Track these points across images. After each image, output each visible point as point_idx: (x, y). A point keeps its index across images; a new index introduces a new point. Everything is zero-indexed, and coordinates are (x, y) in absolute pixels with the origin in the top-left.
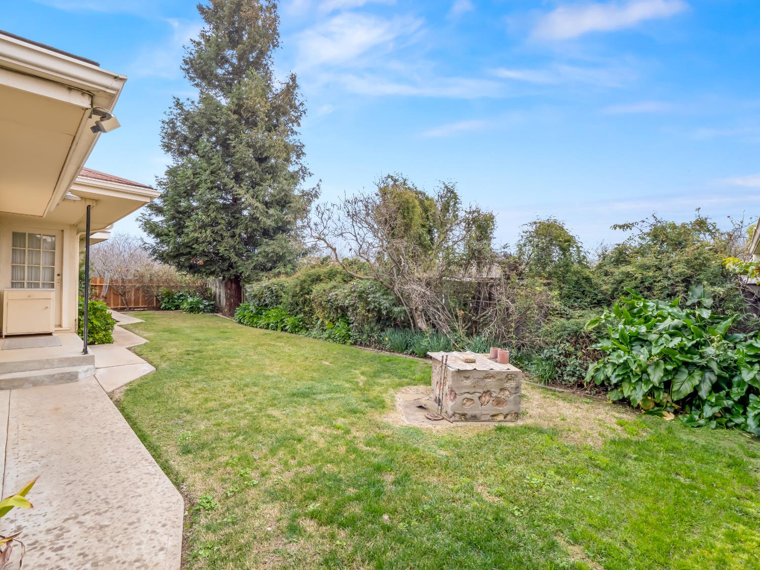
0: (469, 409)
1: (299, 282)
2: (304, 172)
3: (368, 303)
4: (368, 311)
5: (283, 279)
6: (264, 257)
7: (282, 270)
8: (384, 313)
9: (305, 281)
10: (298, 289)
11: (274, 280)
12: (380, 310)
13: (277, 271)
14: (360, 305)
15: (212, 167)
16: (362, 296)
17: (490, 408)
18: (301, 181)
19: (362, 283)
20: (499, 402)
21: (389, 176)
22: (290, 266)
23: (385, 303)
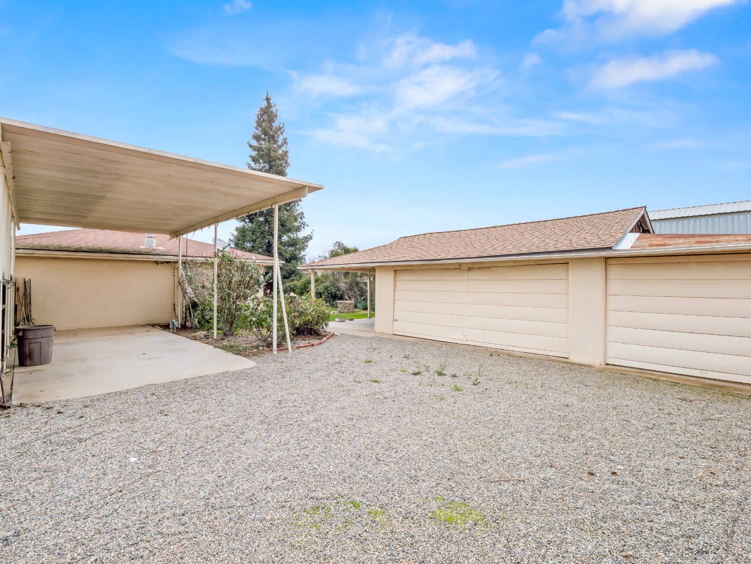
0: (342, 311)
1: (303, 284)
2: (304, 225)
3: (328, 291)
4: (329, 294)
5: (295, 282)
6: (285, 272)
7: (294, 278)
8: (333, 294)
9: (305, 283)
10: (303, 287)
11: (292, 283)
12: (332, 293)
13: (292, 278)
14: (325, 292)
15: (261, 230)
16: (326, 288)
17: (346, 311)
18: (303, 229)
19: (327, 284)
20: (349, 309)
21: (337, 242)
22: (298, 276)
23: (334, 290)
